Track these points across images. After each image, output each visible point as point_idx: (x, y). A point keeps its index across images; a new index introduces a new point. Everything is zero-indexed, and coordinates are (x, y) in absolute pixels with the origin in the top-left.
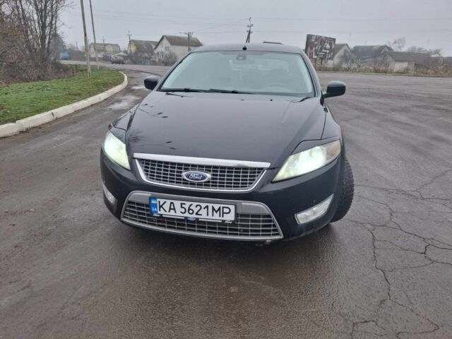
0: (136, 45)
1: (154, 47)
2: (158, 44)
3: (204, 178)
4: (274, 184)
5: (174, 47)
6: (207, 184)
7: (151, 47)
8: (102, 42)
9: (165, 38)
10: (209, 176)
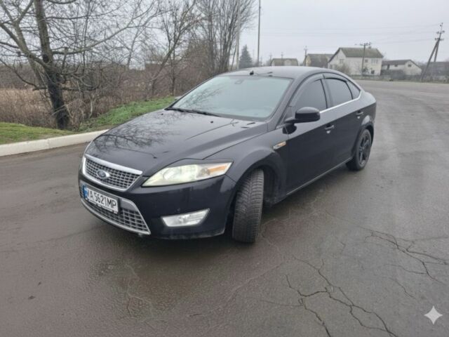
0: (311, 59)
1: (329, 59)
2: (332, 57)
3: (105, 176)
4: (143, 189)
5: (348, 59)
6: (106, 181)
7: (326, 60)
8: (280, 57)
9: (341, 51)
10: (108, 175)
